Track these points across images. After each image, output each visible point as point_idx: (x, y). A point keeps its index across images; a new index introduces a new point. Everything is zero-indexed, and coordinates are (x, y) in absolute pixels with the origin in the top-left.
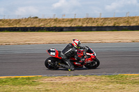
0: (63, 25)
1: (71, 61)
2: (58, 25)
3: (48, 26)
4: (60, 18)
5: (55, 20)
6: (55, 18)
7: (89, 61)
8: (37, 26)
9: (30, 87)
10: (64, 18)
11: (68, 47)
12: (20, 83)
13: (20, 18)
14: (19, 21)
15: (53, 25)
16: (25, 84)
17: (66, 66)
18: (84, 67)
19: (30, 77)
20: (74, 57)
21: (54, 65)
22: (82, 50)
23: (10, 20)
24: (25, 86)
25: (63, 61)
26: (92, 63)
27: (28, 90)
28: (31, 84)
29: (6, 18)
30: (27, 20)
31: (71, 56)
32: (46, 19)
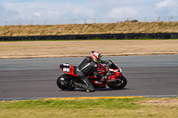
0: (170, 31)
1: (89, 79)
2: (163, 31)
3: (151, 31)
4: (167, 21)
5: (160, 24)
6: (160, 21)
7: (113, 80)
8: (137, 31)
9: (129, 112)
10: (172, 21)
11: (85, 62)
12: (115, 106)
13: (115, 22)
14: (113, 26)
15: (157, 30)
16: (122, 107)
17: (84, 86)
18: (107, 87)
19: (129, 97)
20: (92, 74)
21: (68, 84)
22: (104, 65)
23: (102, 25)
24: (122, 110)
25: (79, 80)
26: (117, 82)
27: (126, 114)
28: (130, 107)
29: (97, 22)
30: (123, 24)
31: (90, 73)
32: (147, 23)
